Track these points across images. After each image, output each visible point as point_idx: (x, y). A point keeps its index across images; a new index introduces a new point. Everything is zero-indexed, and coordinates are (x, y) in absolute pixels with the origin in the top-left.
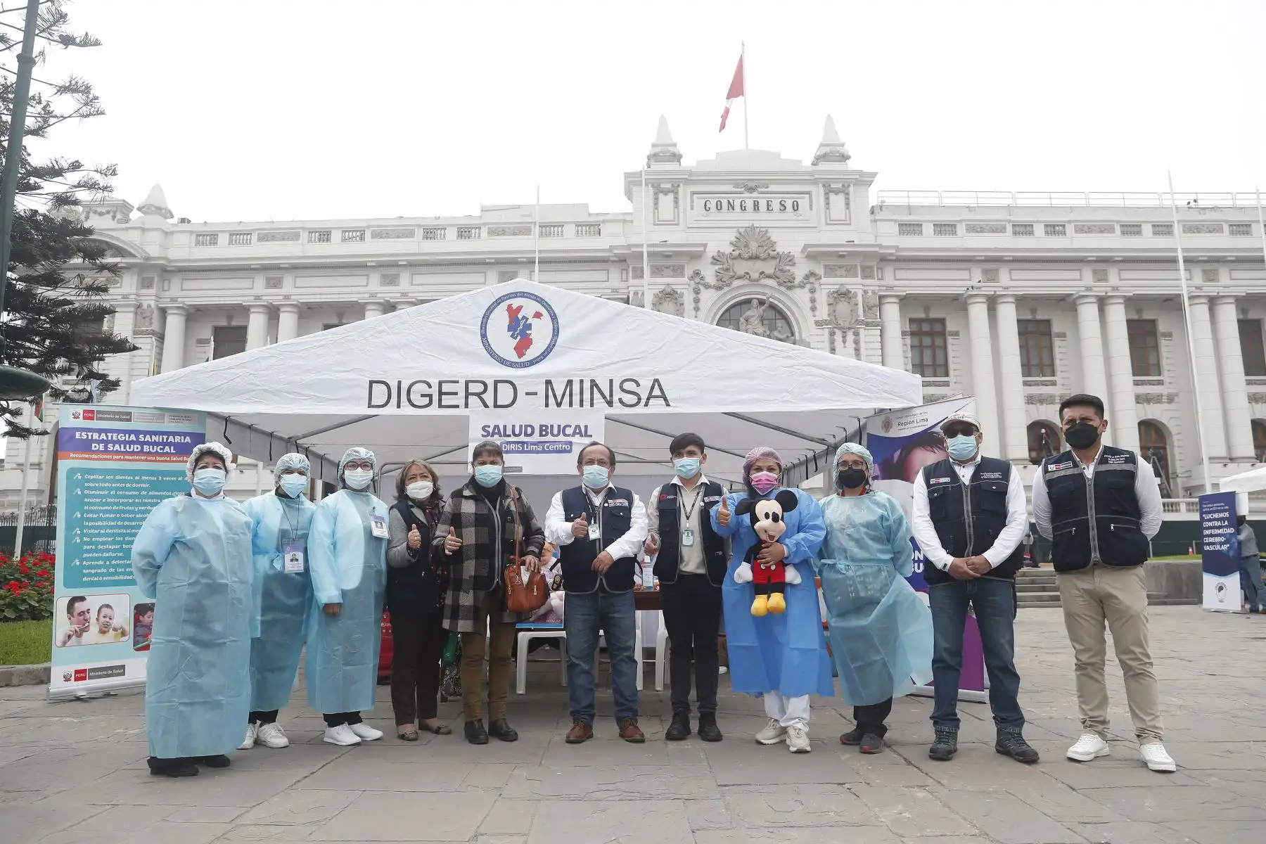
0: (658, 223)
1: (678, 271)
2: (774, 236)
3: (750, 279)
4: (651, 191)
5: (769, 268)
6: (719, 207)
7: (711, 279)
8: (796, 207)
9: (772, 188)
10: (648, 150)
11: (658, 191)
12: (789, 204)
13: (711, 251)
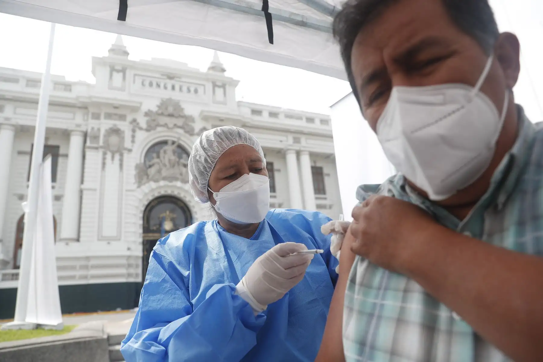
0: (111, 88)
1: (122, 117)
2: (183, 105)
3: (168, 128)
4: (108, 69)
5: (180, 122)
6: (151, 84)
7: (143, 124)
8: (196, 91)
9: (184, 79)
10: (110, 47)
11: (113, 70)
12: (192, 89)
13: (145, 108)
